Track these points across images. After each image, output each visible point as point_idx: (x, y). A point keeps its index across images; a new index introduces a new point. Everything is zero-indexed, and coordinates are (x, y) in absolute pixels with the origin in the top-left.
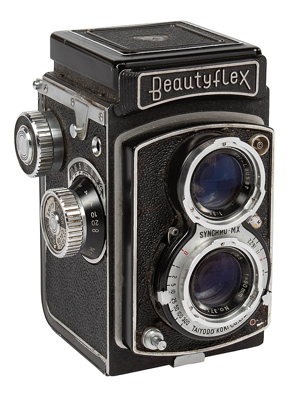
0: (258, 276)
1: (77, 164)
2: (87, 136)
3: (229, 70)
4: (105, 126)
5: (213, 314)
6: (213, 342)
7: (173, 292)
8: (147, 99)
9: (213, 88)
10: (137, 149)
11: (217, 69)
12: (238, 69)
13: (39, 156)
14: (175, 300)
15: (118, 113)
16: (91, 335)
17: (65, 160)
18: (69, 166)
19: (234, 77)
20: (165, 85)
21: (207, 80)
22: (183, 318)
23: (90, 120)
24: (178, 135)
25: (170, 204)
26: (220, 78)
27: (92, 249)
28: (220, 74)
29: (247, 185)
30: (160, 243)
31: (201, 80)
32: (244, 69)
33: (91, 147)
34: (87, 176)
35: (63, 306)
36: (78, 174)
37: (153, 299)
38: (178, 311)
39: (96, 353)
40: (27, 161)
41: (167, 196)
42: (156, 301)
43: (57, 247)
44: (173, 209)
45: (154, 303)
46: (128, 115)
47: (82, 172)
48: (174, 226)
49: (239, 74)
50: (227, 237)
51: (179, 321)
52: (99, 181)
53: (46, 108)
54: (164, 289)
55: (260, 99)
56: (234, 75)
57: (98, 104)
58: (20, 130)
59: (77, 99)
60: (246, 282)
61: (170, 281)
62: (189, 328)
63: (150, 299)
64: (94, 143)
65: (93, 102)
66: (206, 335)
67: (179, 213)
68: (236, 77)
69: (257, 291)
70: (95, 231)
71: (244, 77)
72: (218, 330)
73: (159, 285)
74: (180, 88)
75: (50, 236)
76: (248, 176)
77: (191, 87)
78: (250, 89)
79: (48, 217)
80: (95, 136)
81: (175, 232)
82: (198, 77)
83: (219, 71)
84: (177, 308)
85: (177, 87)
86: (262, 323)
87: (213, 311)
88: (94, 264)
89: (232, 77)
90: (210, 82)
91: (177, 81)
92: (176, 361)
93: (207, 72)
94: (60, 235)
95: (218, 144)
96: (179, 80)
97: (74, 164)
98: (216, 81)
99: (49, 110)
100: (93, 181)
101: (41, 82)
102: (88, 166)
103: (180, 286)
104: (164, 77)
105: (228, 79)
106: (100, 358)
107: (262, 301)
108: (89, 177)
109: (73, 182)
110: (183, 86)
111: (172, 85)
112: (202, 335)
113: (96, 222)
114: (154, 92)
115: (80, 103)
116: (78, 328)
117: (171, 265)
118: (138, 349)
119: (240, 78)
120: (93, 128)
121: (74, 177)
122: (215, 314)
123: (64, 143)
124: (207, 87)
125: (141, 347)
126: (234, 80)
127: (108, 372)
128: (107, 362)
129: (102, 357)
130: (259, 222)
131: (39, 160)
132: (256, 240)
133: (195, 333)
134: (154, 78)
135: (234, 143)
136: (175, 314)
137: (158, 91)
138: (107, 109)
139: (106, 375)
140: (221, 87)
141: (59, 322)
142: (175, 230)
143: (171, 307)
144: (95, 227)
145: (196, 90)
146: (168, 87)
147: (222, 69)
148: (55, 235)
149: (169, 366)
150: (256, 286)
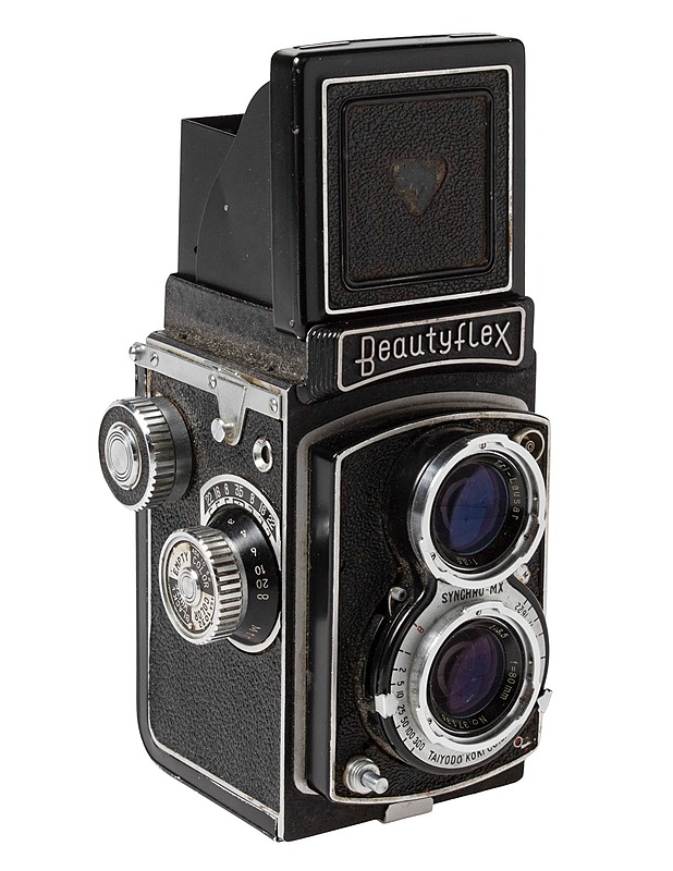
0: (532, 664)
1: (221, 485)
2: (242, 438)
3: (479, 323)
4: (282, 422)
5: (463, 730)
6: (453, 777)
7: (399, 695)
8: (352, 374)
9: (454, 354)
10: (340, 458)
11: (461, 321)
12: (492, 321)
13: (153, 473)
14: (402, 709)
15: (304, 399)
16: (245, 774)
17: (193, 480)
18: (203, 490)
19: (487, 334)
20: (381, 350)
21: (446, 340)
22: (414, 739)
23: (248, 410)
24: (403, 433)
25: (390, 549)
26: (465, 336)
27: (255, 629)
28: (466, 329)
29: (516, 514)
30: (374, 614)
31: (436, 339)
32: (502, 320)
33: (250, 458)
34: (242, 505)
35: (184, 727)
36: (222, 502)
37: (364, 709)
38: (407, 727)
39: (256, 803)
40: (128, 483)
41: (385, 536)
42: (369, 712)
43: (193, 626)
44: (394, 556)
45: (365, 715)
46: (320, 400)
47: (231, 498)
48: (397, 584)
49: (494, 329)
50: (483, 601)
51: (409, 744)
52: (268, 513)
53: (152, 392)
54: (386, 691)
55: (522, 370)
56: (486, 332)
57: (266, 385)
58: (111, 431)
59: (222, 375)
60: (513, 675)
61: (396, 677)
62: (423, 755)
63: (357, 709)
64: (257, 448)
65: (256, 381)
66: (449, 766)
67: (404, 563)
68: (490, 333)
69: (530, 690)
70: (262, 597)
71: (502, 334)
72: (468, 757)
73: (377, 685)
74: (404, 354)
75: (178, 608)
76: (516, 498)
77: (420, 352)
78: (510, 352)
79: (174, 577)
80: (258, 438)
81: (402, 595)
82: (431, 335)
83: (464, 324)
84: (405, 722)
85: (399, 353)
86: (528, 743)
87: (463, 725)
88: (254, 654)
89: (483, 334)
90: (449, 343)
91: (400, 343)
92: (388, 813)
93: (445, 327)
94: (201, 605)
95: (473, 447)
96: (403, 340)
97: (215, 486)
98: (460, 342)
99: (158, 395)
100: (256, 514)
101: (143, 347)
102: (244, 489)
103: (412, 685)
104: (379, 337)
105: (477, 338)
106: (264, 812)
107: (536, 705)
108: (247, 506)
109: (212, 516)
110: (408, 351)
111: (391, 350)
112: (443, 766)
113: (263, 582)
114: (362, 361)
115: (229, 384)
116: (216, 763)
117: (398, 649)
118: (338, 793)
119: (496, 335)
120: (254, 424)
121: (214, 508)
122: (465, 730)
123: (193, 451)
124: (446, 352)
125: (343, 790)
126: (486, 339)
127: (281, 834)
128: (280, 818)
129: (269, 811)
130: (525, 575)
131: (152, 481)
132: (529, 604)
133: (433, 763)
134: (364, 338)
135: (499, 443)
136: (402, 732)
137: (370, 360)
138: (285, 393)
139: (278, 840)
140: (467, 351)
141: (177, 756)
142: (400, 590)
143: (397, 722)
144: (263, 591)
145: (428, 358)
146: (384, 354)
147: (467, 321)
148: (189, 608)
149: (375, 823)
150: (530, 682)
